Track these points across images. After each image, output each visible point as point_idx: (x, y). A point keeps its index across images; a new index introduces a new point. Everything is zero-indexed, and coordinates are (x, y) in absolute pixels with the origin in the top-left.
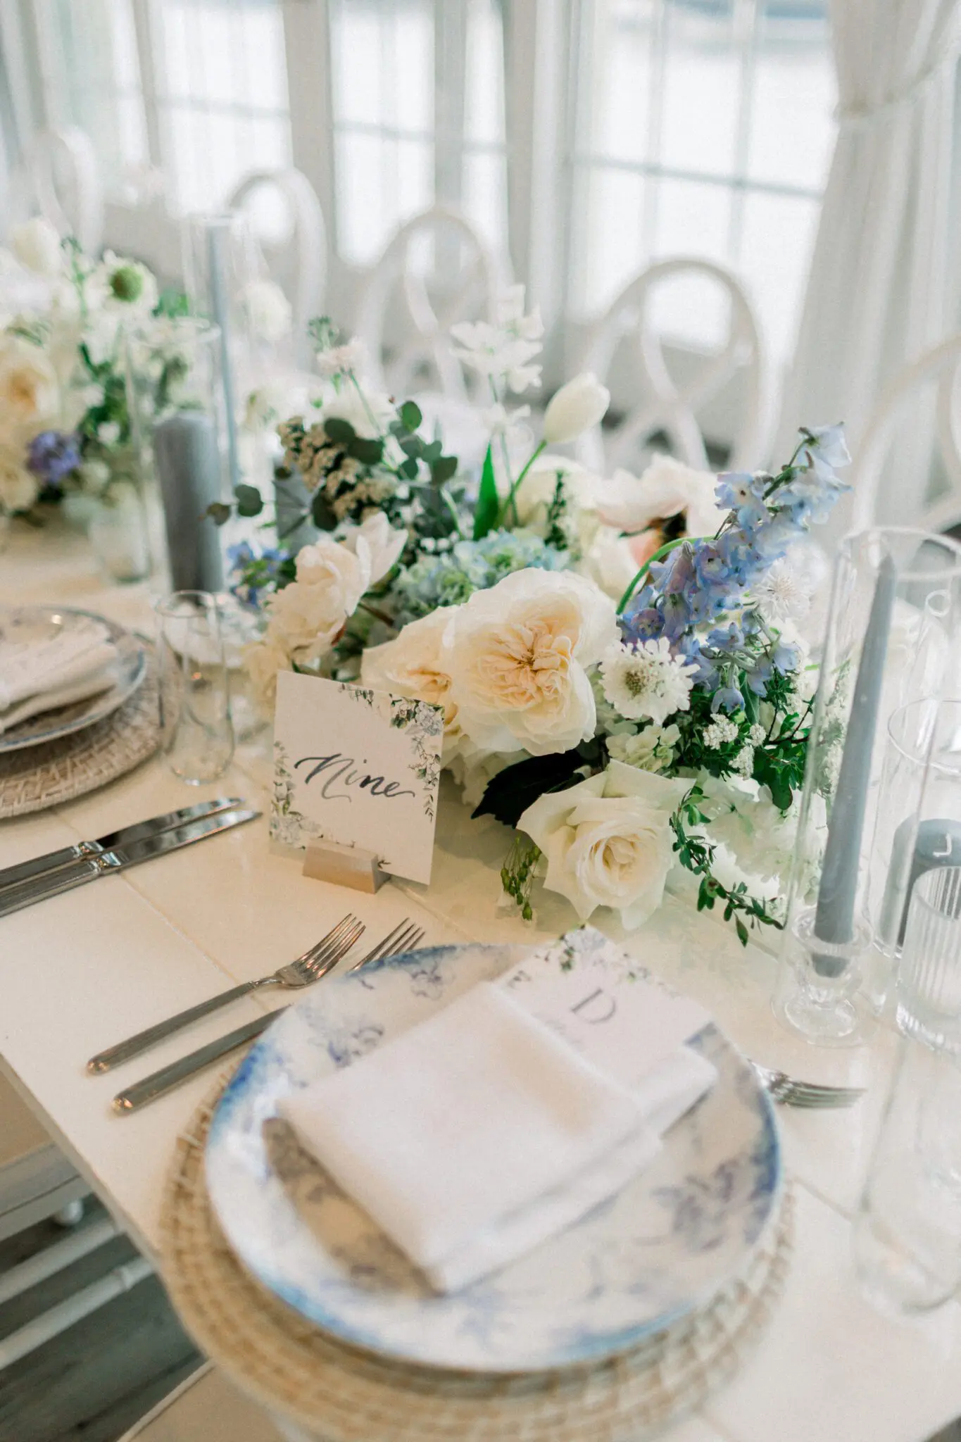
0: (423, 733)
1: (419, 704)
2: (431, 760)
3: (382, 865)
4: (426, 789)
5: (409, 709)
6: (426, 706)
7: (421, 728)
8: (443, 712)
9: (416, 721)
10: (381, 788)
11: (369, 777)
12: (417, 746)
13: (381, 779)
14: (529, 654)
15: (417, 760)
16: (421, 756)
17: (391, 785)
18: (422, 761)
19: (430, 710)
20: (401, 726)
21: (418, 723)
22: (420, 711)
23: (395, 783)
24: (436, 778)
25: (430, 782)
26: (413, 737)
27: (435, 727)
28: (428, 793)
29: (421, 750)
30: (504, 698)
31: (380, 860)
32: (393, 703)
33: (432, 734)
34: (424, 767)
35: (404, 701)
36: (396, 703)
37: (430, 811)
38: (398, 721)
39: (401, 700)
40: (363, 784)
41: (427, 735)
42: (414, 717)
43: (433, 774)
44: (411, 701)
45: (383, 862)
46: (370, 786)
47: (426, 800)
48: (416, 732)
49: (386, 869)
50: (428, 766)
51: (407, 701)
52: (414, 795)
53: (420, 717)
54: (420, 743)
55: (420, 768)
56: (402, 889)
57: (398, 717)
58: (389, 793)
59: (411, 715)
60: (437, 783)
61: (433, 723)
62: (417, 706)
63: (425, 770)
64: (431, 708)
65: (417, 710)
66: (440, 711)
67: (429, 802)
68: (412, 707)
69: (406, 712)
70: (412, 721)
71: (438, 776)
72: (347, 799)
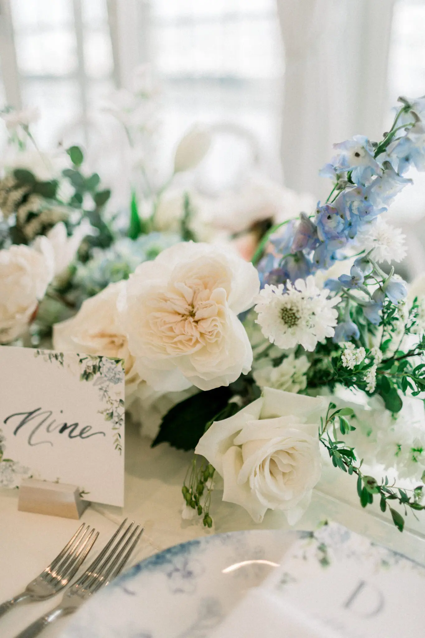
0: (107, 383)
1: (103, 359)
2: (116, 404)
3: (83, 495)
4: (114, 429)
5: (94, 364)
6: (109, 360)
7: (105, 379)
8: (122, 364)
9: (101, 374)
10: (77, 432)
11: (66, 425)
12: (104, 395)
13: (76, 425)
14: (190, 308)
15: (104, 405)
16: (107, 402)
17: (84, 429)
18: (109, 406)
19: (112, 363)
20: (89, 379)
21: (103, 375)
22: (104, 365)
23: (87, 427)
24: (122, 419)
25: (117, 423)
26: (100, 387)
27: (117, 376)
28: (116, 431)
29: (107, 397)
30: (173, 345)
31: (81, 491)
32: (81, 361)
33: (116, 383)
34: (111, 411)
35: (89, 358)
36: (83, 361)
37: (119, 447)
38: (86, 376)
39: (87, 358)
40: (62, 431)
41: (112, 384)
42: (99, 370)
43: (119, 416)
44: (96, 358)
45: (83, 492)
46: (67, 431)
47: (115, 438)
48: (103, 383)
49: (86, 498)
50: (115, 410)
51: (92, 358)
52: (104, 434)
53: (104, 369)
54: (106, 391)
55: (108, 412)
56: (102, 514)
57: (85, 372)
58: (84, 435)
59: (96, 369)
60: (123, 423)
61: (115, 374)
62: (101, 361)
63: (112, 413)
64: (113, 361)
65: (101, 365)
66: (120, 363)
67: (117, 439)
68: (96, 362)
69: (92, 368)
70: (98, 374)
71: (123, 417)
72: (50, 444)
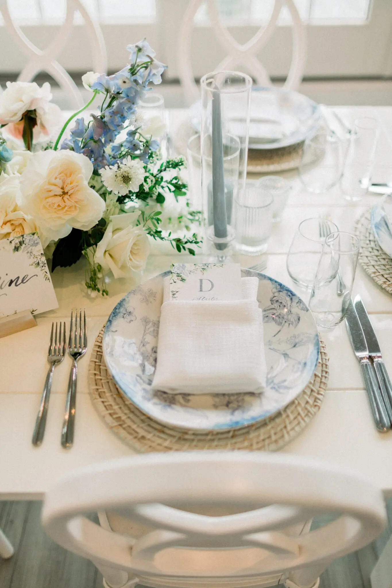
0: (31, 248)
1: (24, 236)
2: (39, 257)
3: (33, 312)
4: (41, 270)
5: (20, 240)
6: (28, 235)
7: (29, 246)
8: (37, 234)
9: (25, 244)
10: (20, 281)
11: (12, 280)
12: (31, 255)
13: (18, 278)
14: (62, 190)
15: (32, 260)
16: (34, 258)
17: (24, 278)
18: (35, 260)
19: (31, 236)
20: (19, 250)
21: (27, 245)
22: (26, 239)
23: (25, 276)
24: (45, 263)
25: (42, 267)
26: (26, 251)
27: (36, 242)
28: (44, 271)
29: (33, 255)
30: (65, 214)
31: (32, 311)
32: (11, 242)
33: (36, 246)
34: (37, 262)
35: (16, 239)
36: (12, 242)
37: (47, 278)
38: (17, 249)
39: (14, 239)
40: (10, 285)
41: (33, 248)
42: (24, 243)
43: (43, 262)
44: (19, 237)
45: (33, 311)
46: (13, 284)
47: (44, 274)
48: (27, 249)
49: (35, 313)
50: (39, 260)
51: (17, 238)
52: (37, 276)
53: (26, 241)
54: (31, 252)
55: (35, 263)
56: (45, 317)
57: (15, 247)
58: (24, 282)
59: (21, 243)
60: (46, 265)
61: (34, 241)
62: (23, 237)
63: (38, 263)
64: (31, 235)
65: (24, 239)
66: (36, 235)
67: (45, 275)
68: (21, 239)
69: (19, 243)
70: (24, 245)
71: (46, 262)
72: (5, 295)
